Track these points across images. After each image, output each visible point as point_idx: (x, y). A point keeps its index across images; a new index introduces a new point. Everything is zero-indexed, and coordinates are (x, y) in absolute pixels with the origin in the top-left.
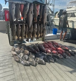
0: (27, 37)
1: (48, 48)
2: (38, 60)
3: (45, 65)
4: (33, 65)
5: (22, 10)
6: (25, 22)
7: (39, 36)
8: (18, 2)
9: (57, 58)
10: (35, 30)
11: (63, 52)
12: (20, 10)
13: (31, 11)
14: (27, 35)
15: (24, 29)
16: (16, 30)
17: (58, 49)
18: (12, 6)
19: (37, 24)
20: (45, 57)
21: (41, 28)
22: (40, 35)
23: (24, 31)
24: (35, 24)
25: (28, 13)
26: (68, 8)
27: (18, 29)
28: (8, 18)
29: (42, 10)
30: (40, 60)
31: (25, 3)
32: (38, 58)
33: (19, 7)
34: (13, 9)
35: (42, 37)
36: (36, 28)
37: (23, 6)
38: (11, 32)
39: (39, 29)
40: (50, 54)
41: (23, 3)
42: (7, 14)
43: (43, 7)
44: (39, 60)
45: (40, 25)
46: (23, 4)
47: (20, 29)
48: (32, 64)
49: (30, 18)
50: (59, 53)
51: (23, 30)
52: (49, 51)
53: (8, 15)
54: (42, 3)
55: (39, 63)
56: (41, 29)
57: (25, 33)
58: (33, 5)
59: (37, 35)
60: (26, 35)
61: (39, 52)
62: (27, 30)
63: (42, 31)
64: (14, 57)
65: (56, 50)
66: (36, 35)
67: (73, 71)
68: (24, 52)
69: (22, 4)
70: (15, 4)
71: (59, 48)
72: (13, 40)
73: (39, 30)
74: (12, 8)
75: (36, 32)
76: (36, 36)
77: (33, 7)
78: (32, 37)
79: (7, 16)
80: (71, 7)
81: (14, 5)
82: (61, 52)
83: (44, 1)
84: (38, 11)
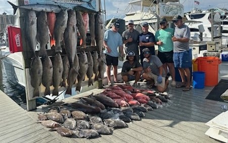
0: (67, 84)
1: (120, 98)
2: (111, 123)
3: (128, 127)
4: (107, 134)
5: (53, 25)
6: (61, 51)
7: (93, 78)
8: (44, 9)
9: (143, 112)
10: (83, 65)
11: (147, 100)
12: (49, 26)
13: (73, 27)
14: (66, 80)
15: (60, 67)
16: (42, 72)
17: (138, 97)
18: (30, 17)
19: (86, 54)
20: (122, 114)
21: (96, 61)
22: (94, 75)
23: (60, 72)
24: (83, 52)
25: (67, 30)
26: (127, 15)
27: (46, 68)
28: (19, 46)
29: (94, 24)
30: (115, 122)
31: (59, 9)
32: (110, 120)
33: (46, 19)
34: (33, 23)
35: (100, 79)
36: (85, 62)
37: (53, 17)
38: (30, 77)
39: (91, 63)
40: (127, 108)
41: (54, 9)
42: (18, 35)
43: (95, 16)
44: (113, 122)
45: (92, 53)
46: (54, 11)
47: (51, 68)
48: (105, 132)
49: (72, 41)
50: (141, 102)
51: (58, 69)
52: (124, 102)
53: (19, 39)
54: (91, 8)
55: (116, 128)
56: (96, 63)
57: (61, 76)
58: (75, 13)
59: (88, 76)
60: (64, 81)
61: (105, 110)
62: (67, 69)
63: (98, 66)
64: (55, 130)
65: (134, 99)
66: (86, 76)
67: (172, 123)
68: (72, 116)
69: (52, 12)
70: (36, 12)
71: (138, 94)
72: (34, 97)
73: (91, 66)
74: (30, 22)
75: (87, 69)
76: (87, 79)
77: (75, 17)
78: (77, 82)
79: (17, 41)
80: (133, 13)
81: (34, 15)
82: (145, 100)
83: (95, 6)
84: (85, 26)
